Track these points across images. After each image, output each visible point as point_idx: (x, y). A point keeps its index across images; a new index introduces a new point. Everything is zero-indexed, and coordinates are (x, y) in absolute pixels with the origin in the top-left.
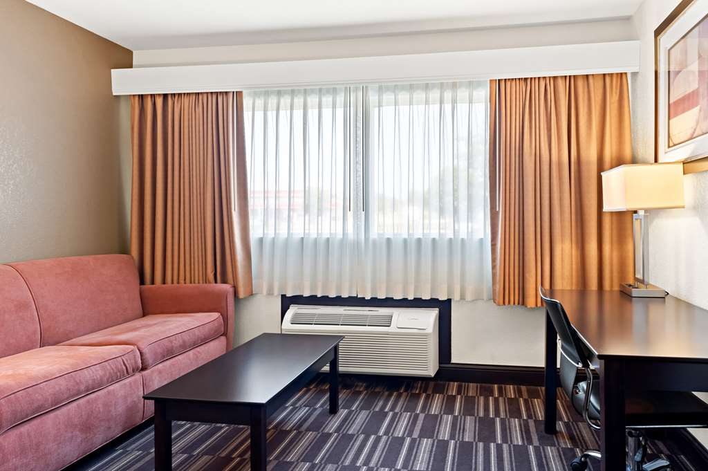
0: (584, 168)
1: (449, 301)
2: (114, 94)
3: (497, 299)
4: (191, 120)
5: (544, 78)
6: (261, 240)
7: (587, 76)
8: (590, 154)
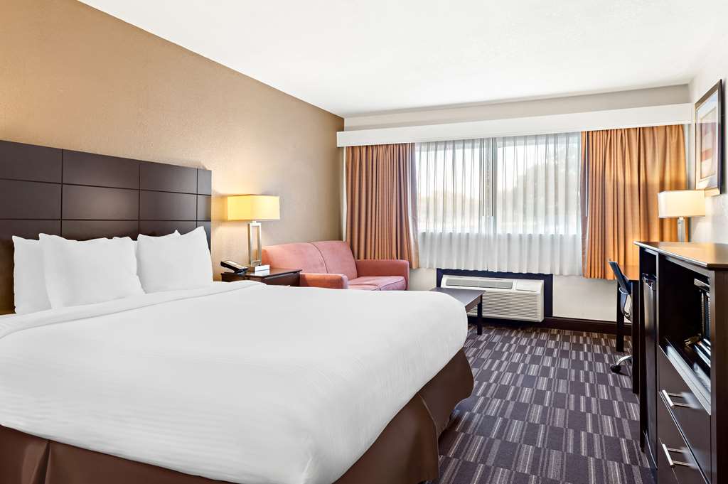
0: (650, 188)
1: (552, 275)
2: (338, 146)
3: (585, 273)
4: (384, 159)
5: (621, 129)
6: (424, 234)
7: (653, 127)
8: (655, 179)
